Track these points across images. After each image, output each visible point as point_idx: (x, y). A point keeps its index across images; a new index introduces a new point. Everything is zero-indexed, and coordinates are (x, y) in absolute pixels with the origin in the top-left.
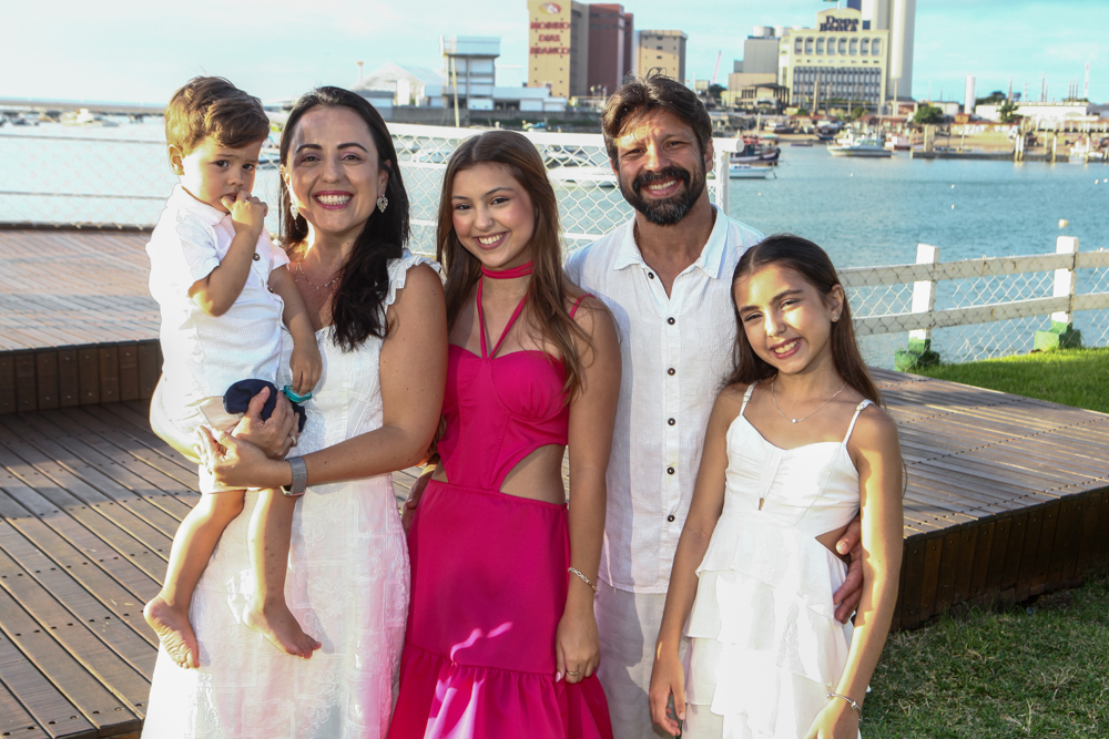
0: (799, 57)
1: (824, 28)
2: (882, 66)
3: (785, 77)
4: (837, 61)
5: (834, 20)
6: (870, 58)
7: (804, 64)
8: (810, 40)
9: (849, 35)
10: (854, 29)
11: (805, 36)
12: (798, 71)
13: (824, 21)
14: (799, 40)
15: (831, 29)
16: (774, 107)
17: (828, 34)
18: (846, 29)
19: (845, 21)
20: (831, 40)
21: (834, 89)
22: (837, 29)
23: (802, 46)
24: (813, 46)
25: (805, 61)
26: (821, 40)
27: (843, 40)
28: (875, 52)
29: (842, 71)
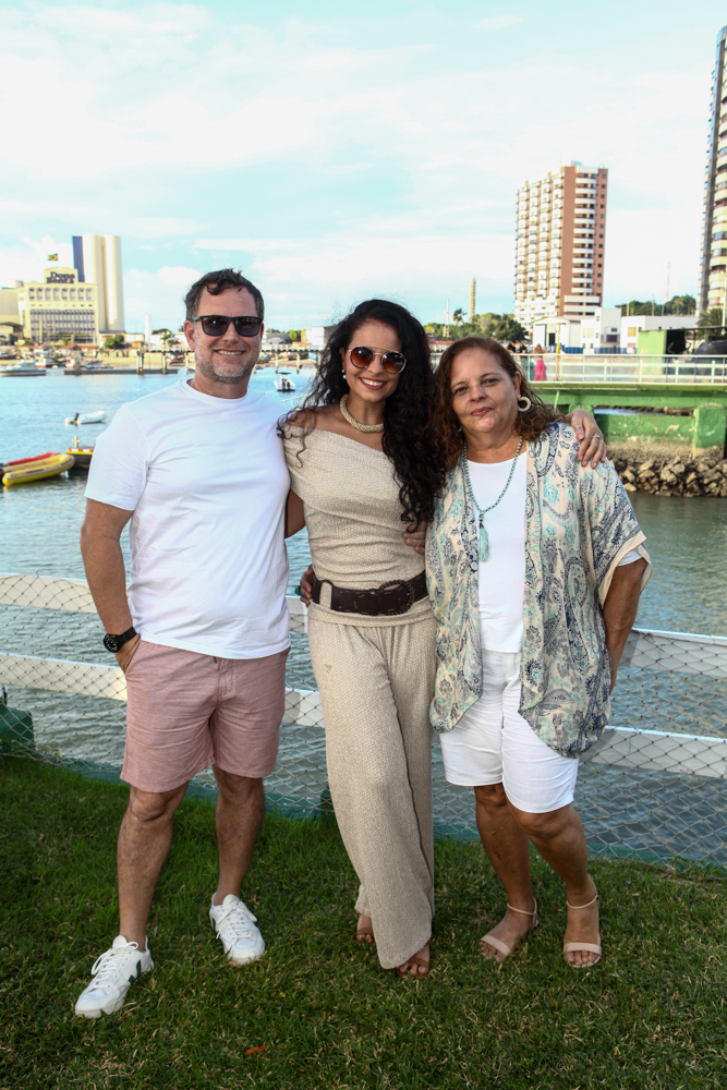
0: (33, 302)
1: (49, 280)
2: (95, 308)
3: (24, 317)
4: (62, 306)
5: (57, 275)
6: (86, 303)
7: (37, 307)
8: (40, 290)
9: (69, 286)
10: (72, 282)
11: (36, 287)
12: (33, 313)
13: (49, 276)
14: (32, 290)
15: (55, 281)
16: (7, 340)
17: (53, 286)
18: (65, 282)
19: (64, 276)
20: (56, 290)
21: (57, 326)
22: (59, 282)
23: (34, 294)
24: (43, 294)
25: (38, 305)
26: (48, 290)
27: (65, 290)
28: (89, 299)
29: (66, 313)
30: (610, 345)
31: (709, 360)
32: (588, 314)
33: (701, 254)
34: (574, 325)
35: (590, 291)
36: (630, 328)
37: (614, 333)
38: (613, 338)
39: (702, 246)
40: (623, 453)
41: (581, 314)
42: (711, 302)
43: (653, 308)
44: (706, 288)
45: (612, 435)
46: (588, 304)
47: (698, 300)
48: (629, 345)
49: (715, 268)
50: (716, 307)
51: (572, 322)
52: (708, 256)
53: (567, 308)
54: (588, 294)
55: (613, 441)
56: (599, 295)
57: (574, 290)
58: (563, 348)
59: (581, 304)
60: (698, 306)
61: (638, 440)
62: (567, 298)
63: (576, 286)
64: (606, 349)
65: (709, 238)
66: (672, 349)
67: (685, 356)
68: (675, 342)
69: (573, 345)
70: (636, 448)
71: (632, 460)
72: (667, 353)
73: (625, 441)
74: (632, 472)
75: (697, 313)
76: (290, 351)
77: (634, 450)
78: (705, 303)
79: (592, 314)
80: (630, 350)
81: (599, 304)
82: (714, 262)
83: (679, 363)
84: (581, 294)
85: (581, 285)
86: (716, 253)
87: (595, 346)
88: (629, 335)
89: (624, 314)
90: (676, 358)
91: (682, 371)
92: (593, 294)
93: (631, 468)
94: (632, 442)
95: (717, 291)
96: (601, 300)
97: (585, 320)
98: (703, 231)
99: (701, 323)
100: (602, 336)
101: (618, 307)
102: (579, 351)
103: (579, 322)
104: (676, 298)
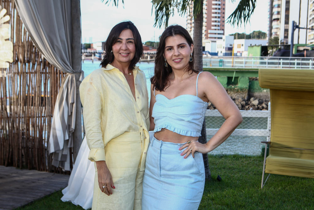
30: (229, 52)
31: (280, 59)
32: (218, 38)
33: (269, 13)
34: (213, 43)
35: (219, 28)
36: (238, 45)
37: (231, 47)
38: (230, 49)
39: (269, 10)
40: (260, 96)
41: (215, 38)
42: (273, 34)
43: (245, 36)
44: (271, 28)
45: (256, 89)
46: (218, 34)
47: (267, 33)
48: (238, 52)
49: (275, 20)
50: (276, 36)
51: (212, 41)
52: (272, 14)
53: (209, 36)
54: (218, 30)
55: (257, 92)
56: (223, 30)
57: (213, 28)
58: (209, 53)
59: (215, 34)
60: (268, 35)
61: (267, 91)
62: (209, 31)
63: (213, 26)
64: (228, 53)
65: (272, 7)
66: (263, 54)
67: (269, 57)
68: (264, 51)
69: (213, 52)
70: (266, 94)
71: (264, 100)
72: (261, 56)
73: (261, 92)
74: (265, 104)
75: (267, 38)
76: (87, 52)
77: (265, 96)
78: (271, 34)
79: (221, 38)
80: (239, 54)
81: (223, 34)
82: (275, 17)
83: (266, 60)
84: (215, 29)
85: (216, 26)
86: (275, 13)
87: (223, 52)
88: (238, 47)
89: (235, 38)
90: (265, 58)
91: (269, 63)
92: (220, 30)
93: (265, 103)
94: (264, 92)
95: (276, 29)
96: (224, 32)
97: (218, 41)
98: (269, 4)
99: (270, 43)
100: (226, 48)
101: (232, 35)
102: (216, 54)
103: (215, 42)
104: (254, 32)
